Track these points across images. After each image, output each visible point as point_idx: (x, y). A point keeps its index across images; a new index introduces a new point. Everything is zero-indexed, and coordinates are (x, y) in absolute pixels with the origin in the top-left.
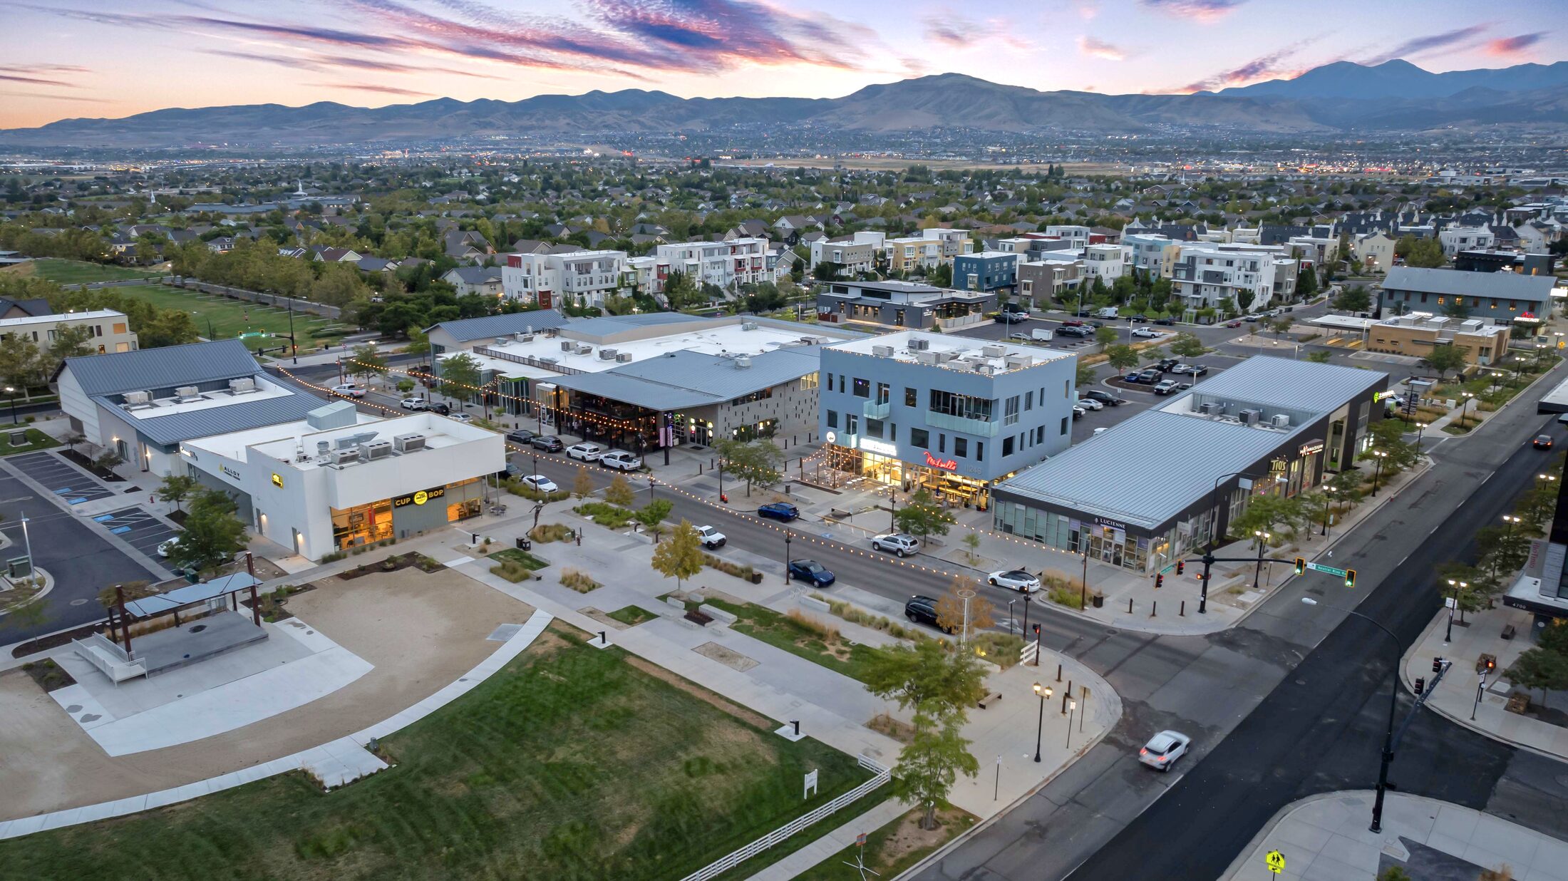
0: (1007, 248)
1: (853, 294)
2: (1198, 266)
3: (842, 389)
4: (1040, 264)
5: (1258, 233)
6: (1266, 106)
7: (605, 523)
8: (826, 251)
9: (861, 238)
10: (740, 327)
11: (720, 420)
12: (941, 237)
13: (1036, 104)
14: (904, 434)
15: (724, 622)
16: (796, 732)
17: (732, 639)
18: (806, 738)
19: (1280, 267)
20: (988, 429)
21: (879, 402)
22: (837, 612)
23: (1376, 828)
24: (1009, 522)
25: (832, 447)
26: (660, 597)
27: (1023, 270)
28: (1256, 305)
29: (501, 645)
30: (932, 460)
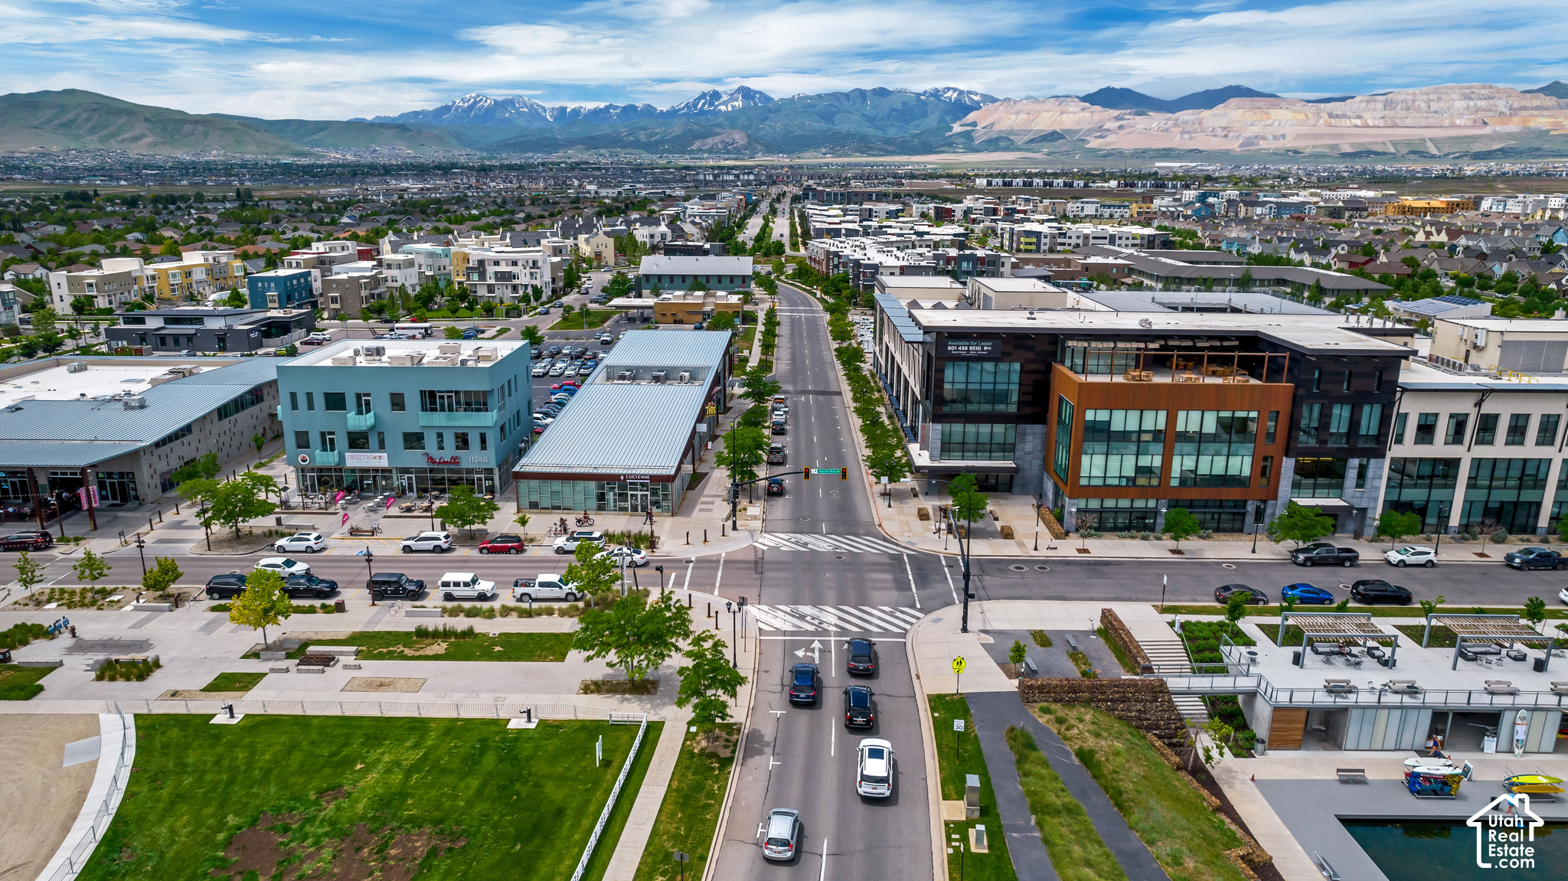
0: (294, 265)
1: (153, 324)
2: (487, 267)
3: (311, 406)
4: (344, 276)
5: (503, 238)
6: (419, 132)
7: (83, 605)
8: (72, 283)
9: (112, 266)
10: (63, 369)
11: (145, 468)
12: (206, 260)
13: (188, 128)
14: (395, 439)
15: (346, 656)
16: (529, 720)
17: (374, 668)
18: (543, 723)
19: (552, 264)
20: (488, 419)
21: (360, 413)
22: (454, 613)
23: (965, 630)
24: (534, 498)
25: (303, 470)
26: (245, 657)
27: (327, 284)
28: (544, 298)
29: (94, 765)
30: (431, 460)
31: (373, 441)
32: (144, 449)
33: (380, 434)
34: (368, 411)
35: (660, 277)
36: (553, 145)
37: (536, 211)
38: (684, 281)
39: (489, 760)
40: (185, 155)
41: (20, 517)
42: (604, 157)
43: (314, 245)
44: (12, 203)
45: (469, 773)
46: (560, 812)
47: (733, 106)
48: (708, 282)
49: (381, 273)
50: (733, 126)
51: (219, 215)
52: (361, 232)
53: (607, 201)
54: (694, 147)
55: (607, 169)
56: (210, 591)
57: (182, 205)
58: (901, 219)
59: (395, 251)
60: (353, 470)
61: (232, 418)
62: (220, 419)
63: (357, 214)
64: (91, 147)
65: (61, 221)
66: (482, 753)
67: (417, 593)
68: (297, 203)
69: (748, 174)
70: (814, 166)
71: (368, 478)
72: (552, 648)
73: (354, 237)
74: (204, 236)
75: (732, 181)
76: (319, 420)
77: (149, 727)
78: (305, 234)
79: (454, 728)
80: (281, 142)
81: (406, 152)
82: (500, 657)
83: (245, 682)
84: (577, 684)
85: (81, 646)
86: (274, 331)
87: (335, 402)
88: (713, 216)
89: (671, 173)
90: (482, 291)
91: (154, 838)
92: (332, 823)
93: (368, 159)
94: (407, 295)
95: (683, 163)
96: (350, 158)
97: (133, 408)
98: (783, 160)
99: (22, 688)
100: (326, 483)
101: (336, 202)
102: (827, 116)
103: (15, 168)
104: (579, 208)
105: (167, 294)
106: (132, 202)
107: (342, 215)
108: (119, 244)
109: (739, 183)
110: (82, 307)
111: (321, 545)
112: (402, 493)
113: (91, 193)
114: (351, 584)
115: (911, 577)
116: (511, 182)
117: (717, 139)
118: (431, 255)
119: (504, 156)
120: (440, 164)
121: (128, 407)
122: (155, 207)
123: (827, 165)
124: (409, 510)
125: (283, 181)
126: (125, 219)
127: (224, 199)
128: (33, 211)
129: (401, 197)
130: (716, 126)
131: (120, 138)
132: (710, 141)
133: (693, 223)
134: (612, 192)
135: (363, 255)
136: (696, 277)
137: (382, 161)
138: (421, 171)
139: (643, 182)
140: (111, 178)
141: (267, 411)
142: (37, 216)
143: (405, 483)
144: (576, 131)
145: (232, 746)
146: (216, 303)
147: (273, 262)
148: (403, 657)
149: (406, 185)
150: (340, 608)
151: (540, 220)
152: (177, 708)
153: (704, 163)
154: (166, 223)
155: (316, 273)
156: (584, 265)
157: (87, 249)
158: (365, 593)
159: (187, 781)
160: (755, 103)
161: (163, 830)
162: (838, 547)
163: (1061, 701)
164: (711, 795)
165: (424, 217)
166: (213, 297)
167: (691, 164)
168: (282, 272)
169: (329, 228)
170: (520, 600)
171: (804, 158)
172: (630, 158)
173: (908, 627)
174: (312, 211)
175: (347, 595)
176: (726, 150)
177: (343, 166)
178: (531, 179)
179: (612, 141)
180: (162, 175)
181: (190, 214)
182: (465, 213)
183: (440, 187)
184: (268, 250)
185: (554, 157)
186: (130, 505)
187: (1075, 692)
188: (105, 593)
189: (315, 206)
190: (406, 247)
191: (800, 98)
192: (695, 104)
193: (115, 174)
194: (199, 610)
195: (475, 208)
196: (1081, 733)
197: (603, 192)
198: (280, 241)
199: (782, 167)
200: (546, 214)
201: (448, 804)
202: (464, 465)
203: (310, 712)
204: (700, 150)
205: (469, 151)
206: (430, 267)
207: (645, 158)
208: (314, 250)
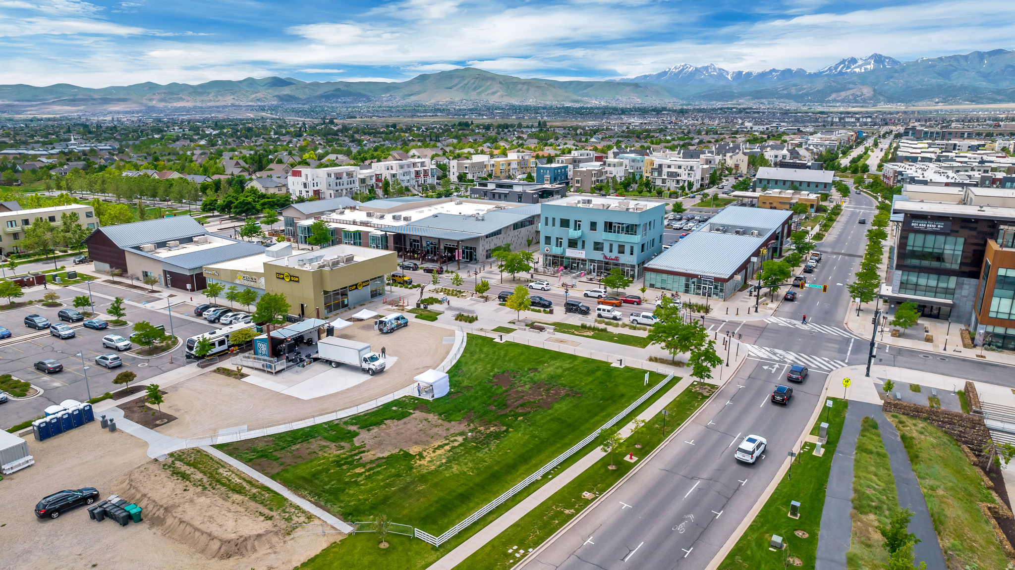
0: (560, 162)
1: (491, 187)
2: (663, 169)
3: (554, 225)
4: (584, 169)
5: (679, 154)
6: (646, 88)
7: (452, 295)
8: (459, 165)
9: (477, 159)
10: (453, 203)
11: (481, 246)
12: (518, 157)
13: (520, 86)
14: (590, 245)
15: (550, 329)
16: (621, 364)
17: (560, 335)
18: (626, 367)
19: (703, 169)
20: (636, 239)
21: (575, 229)
22: (600, 322)
23: (868, 375)
24: (653, 282)
25: (546, 255)
26: (509, 323)
27: (575, 173)
28: (694, 189)
29: (452, 345)
30: (605, 257)
31: (580, 244)
32: (482, 237)
33: (584, 242)
34: (579, 229)
35: (769, 181)
36: (731, 96)
37: (706, 138)
38: (784, 184)
39: (599, 373)
40: (515, 102)
41: (433, 261)
42: (764, 105)
43: (573, 152)
44: (436, 127)
45: (589, 375)
46: (622, 396)
47: (865, 69)
48: (800, 185)
49: (604, 168)
50: (864, 83)
51: (528, 135)
52: (599, 147)
53: (756, 133)
54: (830, 99)
55: (764, 113)
56: (500, 297)
57: (511, 130)
58: (979, 152)
59: (615, 157)
60: (568, 258)
61: (519, 230)
62: (514, 229)
63: (600, 136)
64: (472, 98)
65: (456, 137)
66: (597, 370)
67: (585, 312)
68: (569, 130)
69: (866, 117)
70: (926, 112)
71: (575, 263)
72: (641, 343)
73: (596, 149)
74: (519, 146)
75: (852, 122)
76: (556, 231)
77: (471, 338)
78: (569, 146)
79: (587, 361)
80: (567, 94)
81: (636, 100)
82: (616, 342)
83: (508, 331)
84: (648, 357)
85: (451, 308)
86: (545, 195)
87: (565, 223)
88: (826, 146)
89: (809, 116)
90: (659, 183)
91: (470, 369)
92: (532, 379)
93: (614, 104)
94: (616, 181)
95: (820, 109)
96: (603, 104)
97: (479, 220)
98: (902, 107)
99: (431, 317)
100: (556, 263)
101: (590, 130)
102: (945, 74)
103: (439, 110)
104: (735, 137)
105: (499, 174)
106: (487, 128)
107: (592, 137)
108: (480, 149)
109: (858, 124)
110: (462, 178)
111: (548, 288)
112: (590, 273)
113: (470, 122)
114: (557, 305)
115: (850, 349)
116: (697, 120)
117: (851, 92)
118: (634, 160)
119: (697, 103)
120: (656, 108)
121: (477, 219)
122: (498, 130)
123: (937, 111)
124: (591, 279)
125: (564, 117)
126: (483, 136)
127: (532, 126)
128: (445, 131)
129: (627, 128)
130: (850, 83)
131: (486, 93)
132: (843, 94)
133: (807, 149)
134: (761, 128)
135: (598, 159)
136: (793, 182)
137: (621, 106)
138: (643, 111)
139: (786, 122)
140: (480, 115)
141: (535, 229)
142: (446, 134)
143: (592, 267)
144: (748, 87)
145: (500, 349)
146: (520, 179)
147: (550, 160)
148: (573, 334)
149: (632, 120)
150: (551, 312)
151: (707, 144)
152: (482, 334)
153: (836, 110)
154: (502, 138)
155: (571, 167)
156: (727, 172)
157: (466, 151)
158: (564, 309)
159: (483, 356)
160: (884, 66)
161: (473, 368)
162: (813, 329)
163: (908, 415)
164: (693, 406)
165: (638, 140)
166: (519, 177)
167: (826, 109)
168: (554, 165)
169: (583, 144)
170: (632, 322)
171: (918, 106)
172: (782, 105)
173: (834, 368)
174: (577, 134)
175: (556, 308)
176: (855, 100)
177: (598, 108)
178: (711, 118)
179: (771, 94)
180: (503, 113)
181: (514, 134)
182: (662, 137)
183: (653, 122)
184: (549, 154)
185: (729, 104)
186: (472, 262)
187: (918, 412)
188: (460, 292)
189: (578, 132)
190: (621, 155)
191: (923, 61)
192: (836, 68)
193: (482, 113)
194: (495, 304)
195: (670, 135)
196: (911, 429)
197: (756, 128)
198: (556, 150)
199: (898, 113)
200: (713, 140)
201: (577, 383)
202: (621, 262)
203: (531, 344)
204: (835, 101)
205: (675, 100)
206: (632, 167)
207: (792, 106)
208: (572, 155)
